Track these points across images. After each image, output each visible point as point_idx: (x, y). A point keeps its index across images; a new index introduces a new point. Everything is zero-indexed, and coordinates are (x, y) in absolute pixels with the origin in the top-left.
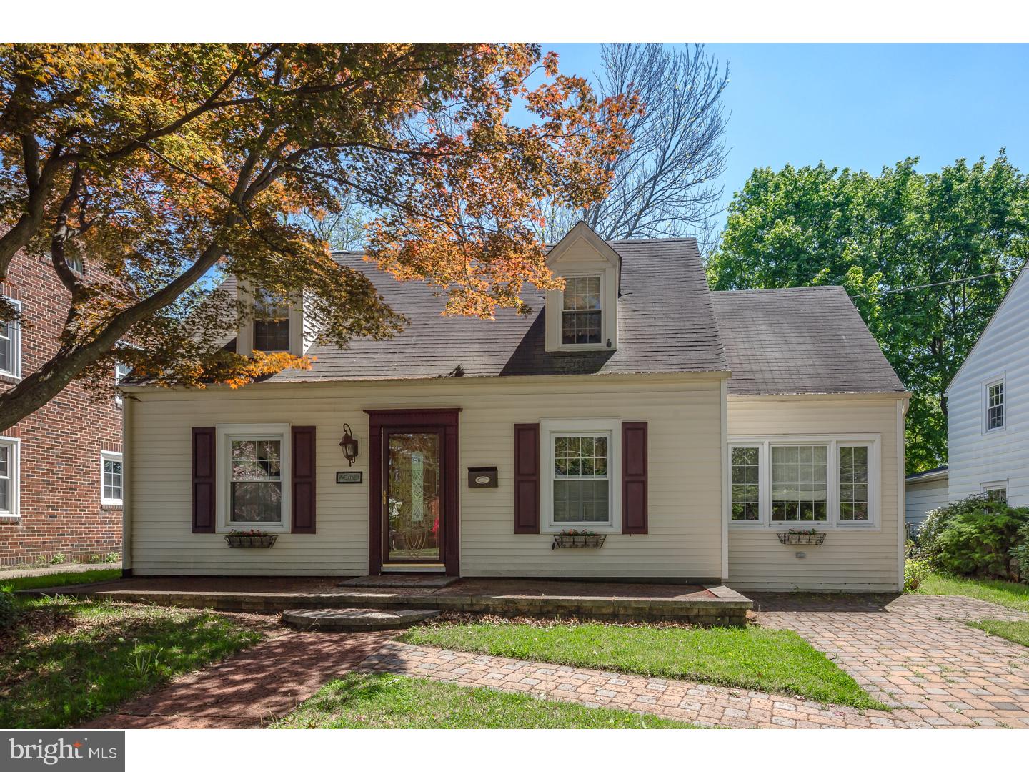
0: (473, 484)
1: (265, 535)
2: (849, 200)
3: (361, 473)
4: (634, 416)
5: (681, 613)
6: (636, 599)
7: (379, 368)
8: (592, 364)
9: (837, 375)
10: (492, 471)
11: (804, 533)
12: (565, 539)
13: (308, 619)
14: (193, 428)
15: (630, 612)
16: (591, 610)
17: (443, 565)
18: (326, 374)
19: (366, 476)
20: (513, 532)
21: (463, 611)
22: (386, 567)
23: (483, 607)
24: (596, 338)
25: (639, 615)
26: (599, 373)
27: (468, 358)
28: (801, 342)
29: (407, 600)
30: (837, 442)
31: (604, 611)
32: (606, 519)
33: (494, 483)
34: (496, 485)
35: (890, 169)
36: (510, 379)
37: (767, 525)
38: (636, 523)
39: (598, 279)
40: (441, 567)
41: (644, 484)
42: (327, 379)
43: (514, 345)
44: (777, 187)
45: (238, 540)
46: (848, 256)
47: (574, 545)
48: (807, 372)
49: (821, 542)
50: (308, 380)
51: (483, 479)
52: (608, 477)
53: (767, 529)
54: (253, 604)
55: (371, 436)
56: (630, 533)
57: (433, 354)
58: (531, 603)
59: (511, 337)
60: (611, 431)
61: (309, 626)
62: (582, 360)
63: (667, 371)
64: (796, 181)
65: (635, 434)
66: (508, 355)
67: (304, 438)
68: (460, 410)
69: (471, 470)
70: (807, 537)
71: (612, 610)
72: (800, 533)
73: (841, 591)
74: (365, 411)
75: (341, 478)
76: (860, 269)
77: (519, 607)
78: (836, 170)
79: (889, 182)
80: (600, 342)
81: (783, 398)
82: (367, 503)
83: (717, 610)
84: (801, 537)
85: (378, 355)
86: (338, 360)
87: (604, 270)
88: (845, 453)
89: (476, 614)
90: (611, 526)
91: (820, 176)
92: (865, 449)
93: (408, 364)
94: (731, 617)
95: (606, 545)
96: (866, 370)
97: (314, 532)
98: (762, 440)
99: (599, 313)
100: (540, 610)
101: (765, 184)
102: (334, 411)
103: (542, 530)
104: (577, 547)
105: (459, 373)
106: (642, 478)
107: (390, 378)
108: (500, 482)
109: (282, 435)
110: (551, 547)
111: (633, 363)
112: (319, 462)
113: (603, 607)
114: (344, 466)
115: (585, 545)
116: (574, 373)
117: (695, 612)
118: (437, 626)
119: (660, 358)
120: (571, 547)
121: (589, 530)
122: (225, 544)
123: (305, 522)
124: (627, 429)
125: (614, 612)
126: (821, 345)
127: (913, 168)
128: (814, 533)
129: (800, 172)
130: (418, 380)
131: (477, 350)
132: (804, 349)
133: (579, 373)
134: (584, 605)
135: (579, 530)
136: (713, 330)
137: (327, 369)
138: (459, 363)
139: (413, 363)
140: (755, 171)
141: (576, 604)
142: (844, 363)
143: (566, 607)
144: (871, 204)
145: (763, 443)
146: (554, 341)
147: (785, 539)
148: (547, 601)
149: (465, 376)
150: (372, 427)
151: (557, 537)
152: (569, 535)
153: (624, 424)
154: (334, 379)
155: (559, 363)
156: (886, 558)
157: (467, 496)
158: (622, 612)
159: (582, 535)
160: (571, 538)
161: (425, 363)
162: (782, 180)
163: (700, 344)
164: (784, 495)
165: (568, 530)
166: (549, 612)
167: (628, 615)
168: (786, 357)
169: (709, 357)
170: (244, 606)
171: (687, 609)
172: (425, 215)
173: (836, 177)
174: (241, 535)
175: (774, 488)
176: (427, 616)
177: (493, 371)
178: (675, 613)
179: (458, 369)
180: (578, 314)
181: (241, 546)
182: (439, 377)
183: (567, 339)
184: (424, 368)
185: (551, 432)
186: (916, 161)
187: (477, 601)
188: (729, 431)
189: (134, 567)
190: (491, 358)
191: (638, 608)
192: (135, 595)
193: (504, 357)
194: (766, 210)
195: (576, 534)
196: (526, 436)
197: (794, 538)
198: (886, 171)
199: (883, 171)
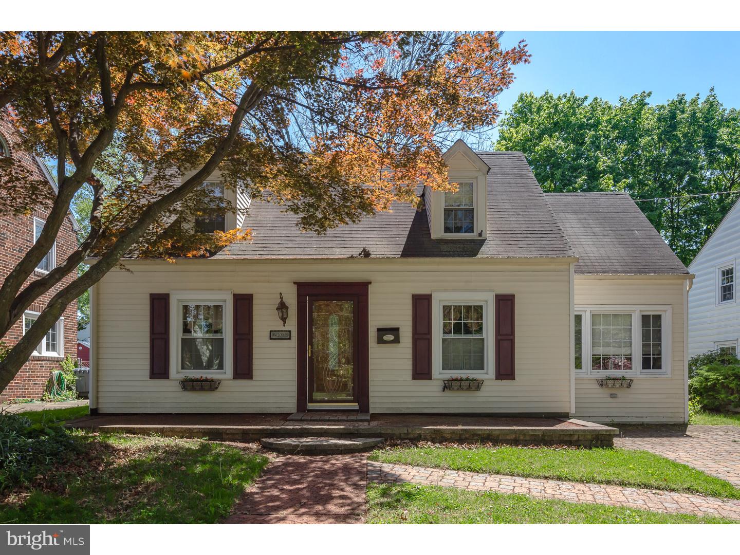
0: (380, 341)
1: (212, 381)
2: (598, 122)
3: (290, 331)
4: (505, 290)
5: (566, 439)
6: (534, 428)
7: (302, 249)
8: (471, 249)
9: (638, 261)
10: (395, 331)
11: (617, 379)
12: (454, 383)
13: (290, 445)
14: (150, 294)
15: (528, 438)
16: (498, 436)
17: (357, 404)
18: (262, 253)
19: (294, 334)
20: (411, 377)
21: (402, 439)
22: (311, 406)
23: (416, 436)
24: (470, 230)
25: (535, 440)
26: (479, 256)
27: (372, 243)
28: (606, 234)
29: (357, 430)
30: (641, 311)
31: (508, 437)
32: (483, 369)
33: (397, 340)
34: (398, 342)
35: (625, 98)
36: (410, 260)
37: (589, 373)
38: (506, 371)
39: (471, 185)
40: (355, 406)
41: (512, 342)
42: (264, 257)
43: (405, 233)
44: (539, 110)
45: (188, 385)
46: (601, 166)
47: (460, 388)
48: (615, 258)
49: (629, 386)
50: (249, 257)
51: (390, 337)
52: (484, 336)
53: (589, 376)
54: (233, 434)
55: (298, 302)
56: (501, 379)
57: (342, 239)
58: (454, 432)
59: (400, 226)
60: (486, 301)
61: (293, 450)
62: (462, 246)
63: (531, 256)
64: (557, 105)
65: (505, 304)
66: (403, 240)
67: (243, 304)
68: (370, 283)
69: (379, 330)
70: (620, 382)
71: (514, 436)
72: (614, 379)
73: (643, 422)
74: (295, 283)
75: (274, 335)
76: (611, 177)
77: (444, 435)
78: (586, 98)
79: (629, 109)
80: (473, 232)
81: (602, 277)
82: (295, 356)
83: (592, 435)
84: (616, 382)
85: (297, 239)
86: (266, 242)
87: (477, 178)
88: (645, 319)
89: (415, 440)
90: (487, 373)
91: (575, 102)
92: (659, 316)
93: (325, 246)
94: (601, 441)
95: (483, 388)
96: (659, 258)
97: (251, 378)
98: (585, 309)
99: (472, 210)
100: (460, 437)
101: (530, 106)
102: (269, 282)
103: (434, 377)
104: (463, 389)
105: (366, 254)
106: (511, 337)
107: (315, 257)
108: (401, 340)
109: (225, 301)
110: (441, 388)
111: (502, 249)
112: (255, 323)
113: (507, 434)
114: (278, 325)
115: (469, 388)
116: (459, 256)
117: (576, 438)
118: (391, 450)
119: (521, 246)
120: (458, 390)
121: (471, 377)
122: (179, 388)
123: (244, 370)
124: (499, 300)
125: (516, 438)
126: (620, 237)
127: (647, 100)
128: (624, 379)
129: (559, 98)
130: (337, 259)
131: (377, 236)
132: (609, 240)
133: (463, 256)
134: (494, 433)
135: (464, 377)
136: (555, 225)
137: (260, 249)
138: (365, 246)
139: (330, 246)
140: (522, 95)
141: (488, 432)
142: (641, 252)
143: (479, 435)
144: (615, 127)
145: (585, 311)
146: (437, 230)
147: (602, 383)
148: (466, 430)
149: (372, 256)
150: (299, 295)
151: (446, 382)
152: (456, 380)
153: (497, 296)
154: (269, 257)
155: (445, 248)
156: (676, 398)
157: (375, 351)
158: (522, 438)
159: (465, 380)
160: (458, 383)
161: (339, 246)
162: (545, 103)
163: (548, 235)
164: (601, 351)
165: (454, 376)
166: (466, 438)
167: (526, 440)
168: (597, 246)
169: (558, 246)
170: (224, 436)
171: (571, 435)
172: (356, 132)
173: (586, 103)
174: (191, 380)
175: (593, 345)
176: (378, 442)
177: (395, 253)
178: (561, 438)
179: (364, 250)
180: (456, 210)
181: (193, 389)
182: (352, 256)
183: (447, 230)
184: (338, 250)
185: (440, 301)
186: (649, 95)
187: (412, 430)
188: (575, 302)
189: (99, 406)
190: (390, 243)
191: (534, 435)
192: (134, 428)
193: (400, 243)
194: (532, 127)
195: (461, 380)
196: (421, 304)
197: (610, 383)
198: (622, 100)
199: (620, 100)
